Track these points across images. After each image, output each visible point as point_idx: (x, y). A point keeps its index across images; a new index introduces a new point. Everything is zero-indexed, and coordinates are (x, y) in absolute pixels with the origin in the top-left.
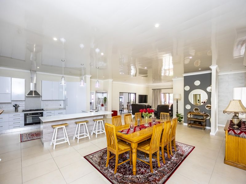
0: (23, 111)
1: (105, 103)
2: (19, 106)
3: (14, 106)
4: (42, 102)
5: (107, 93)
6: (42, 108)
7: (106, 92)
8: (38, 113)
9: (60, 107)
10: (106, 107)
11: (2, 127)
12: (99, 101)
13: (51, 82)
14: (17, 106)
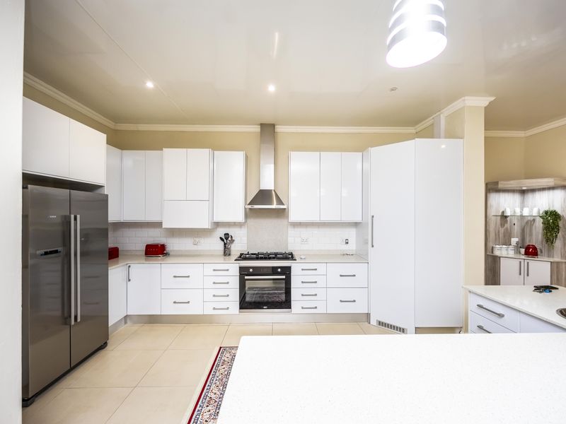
1: (549, 240)
2: (235, 240)
3: (221, 238)
4: (291, 227)
5: (564, 187)
7: (561, 184)
9: (345, 247)
10: (558, 263)
11: (188, 302)
12: (502, 230)
13: (318, 153)
14: (230, 239)
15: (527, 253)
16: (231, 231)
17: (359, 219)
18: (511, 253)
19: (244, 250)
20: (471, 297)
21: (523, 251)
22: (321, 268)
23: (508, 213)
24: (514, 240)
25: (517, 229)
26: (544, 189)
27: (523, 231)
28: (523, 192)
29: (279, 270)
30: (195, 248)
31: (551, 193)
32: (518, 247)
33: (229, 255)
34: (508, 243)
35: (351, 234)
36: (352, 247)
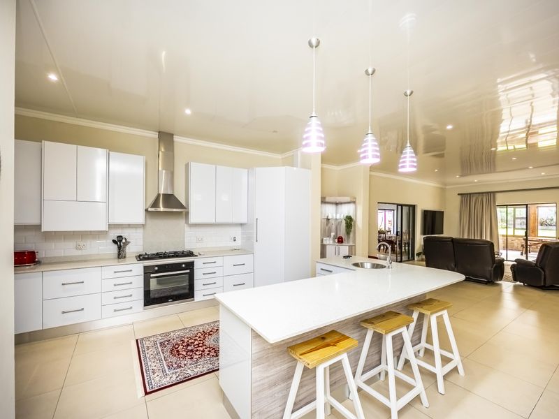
0: (141, 258)
1: (348, 233)
2: (129, 242)
3: (114, 241)
4: (187, 229)
5: (354, 202)
6: (187, 248)
7: (353, 200)
8: (181, 264)
9: (233, 244)
10: (352, 246)
11: (82, 309)
12: (327, 228)
13: (214, 166)
14: (124, 241)
15: (339, 242)
16: (125, 233)
17: (244, 220)
18: (331, 242)
19: (141, 250)
20: (318, 264)
21: (336, 240)
22: (219, 260)
23: (330, 217)
24: (333, 234)
25: (334, 227)
26: (345, 203)
27: (337, 228)
28: (337, 204)
29: (184, 266)
30: (79, 253)
31: (349, 205)
32: (334, 238)
33: (125, 257)
34: (329, 236)
35: (237, 232)
36: (239, 243)
